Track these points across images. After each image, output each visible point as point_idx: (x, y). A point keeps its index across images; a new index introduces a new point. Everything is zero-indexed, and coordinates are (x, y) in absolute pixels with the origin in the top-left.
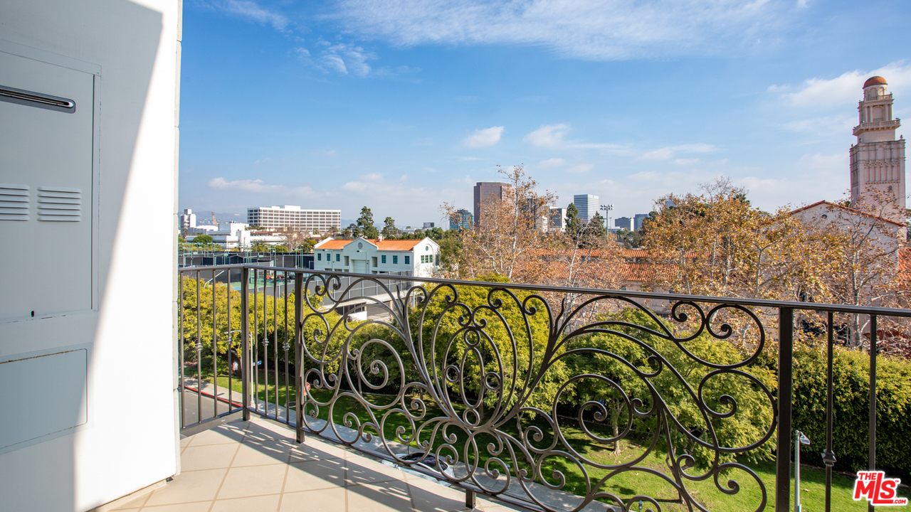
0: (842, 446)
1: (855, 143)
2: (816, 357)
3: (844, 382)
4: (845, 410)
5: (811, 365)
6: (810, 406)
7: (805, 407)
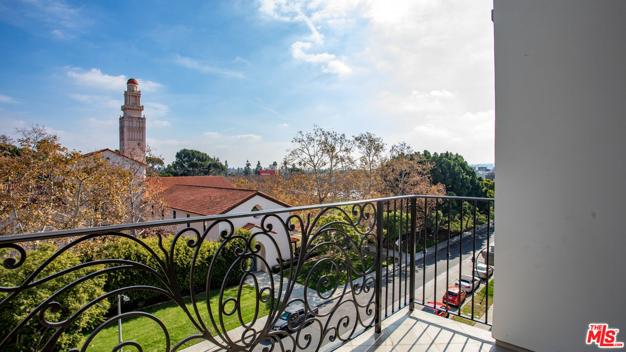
0: (133, 296)
1: (122, 116)
2: (117, 247)
3: (134, 257)
4: (135, 274)
5: (115, 252)
6: (116, 278)
7: (114, 280)
